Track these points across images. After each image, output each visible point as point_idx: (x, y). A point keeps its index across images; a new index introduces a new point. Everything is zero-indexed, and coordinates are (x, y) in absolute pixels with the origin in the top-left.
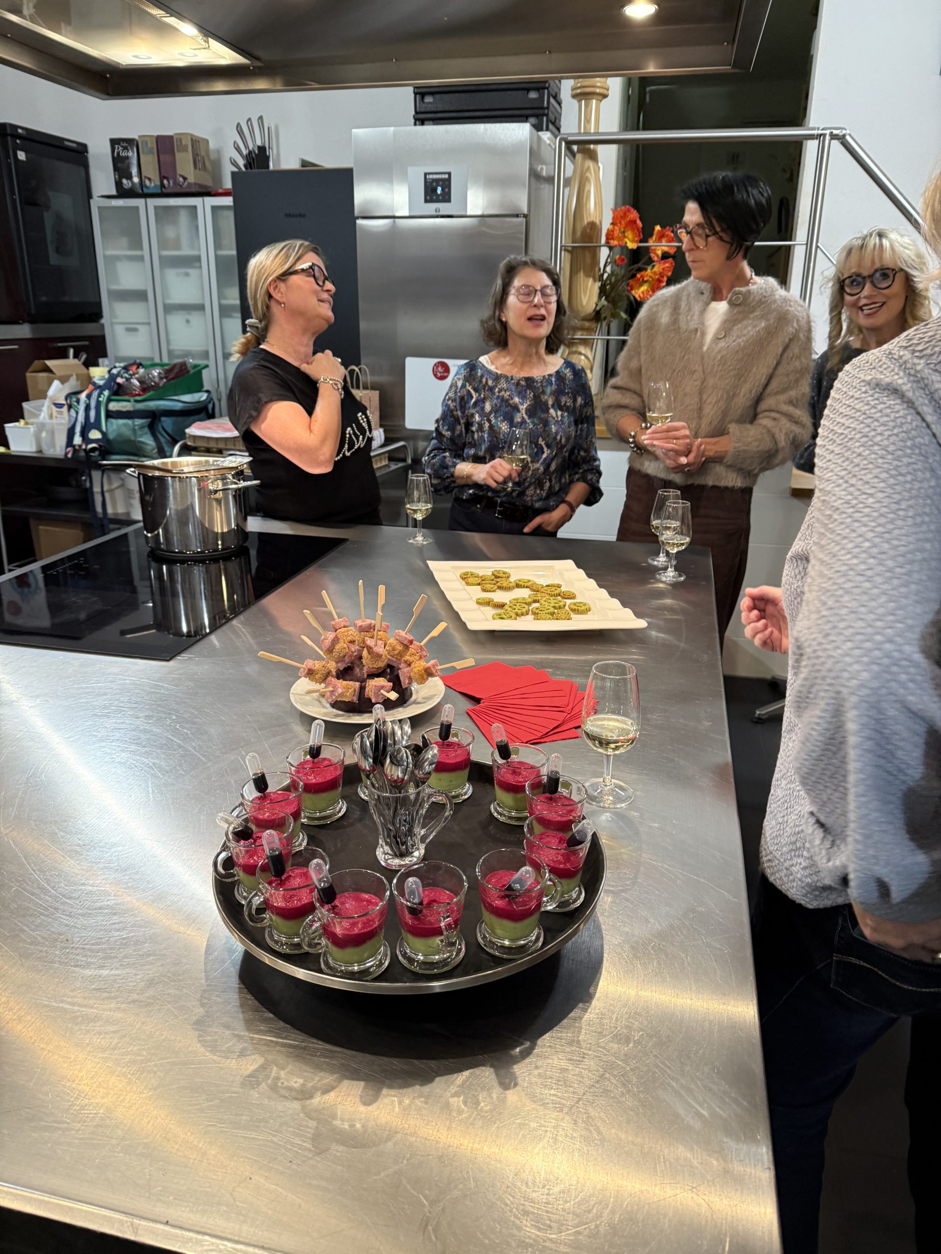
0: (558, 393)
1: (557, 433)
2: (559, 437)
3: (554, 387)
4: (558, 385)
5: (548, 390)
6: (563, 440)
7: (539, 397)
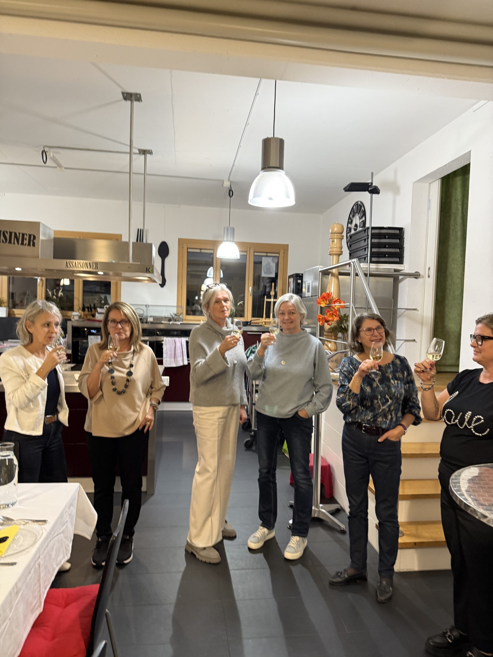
0: (394, 372)
1: (395, 392)
2: (396, 395)
3: (392, 369)
4: (393, 368)
5: (389, 371)
6: (399, 396)
7: (384, 374)
